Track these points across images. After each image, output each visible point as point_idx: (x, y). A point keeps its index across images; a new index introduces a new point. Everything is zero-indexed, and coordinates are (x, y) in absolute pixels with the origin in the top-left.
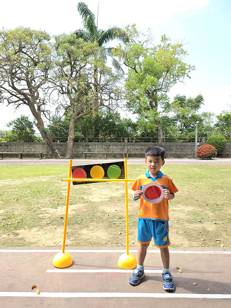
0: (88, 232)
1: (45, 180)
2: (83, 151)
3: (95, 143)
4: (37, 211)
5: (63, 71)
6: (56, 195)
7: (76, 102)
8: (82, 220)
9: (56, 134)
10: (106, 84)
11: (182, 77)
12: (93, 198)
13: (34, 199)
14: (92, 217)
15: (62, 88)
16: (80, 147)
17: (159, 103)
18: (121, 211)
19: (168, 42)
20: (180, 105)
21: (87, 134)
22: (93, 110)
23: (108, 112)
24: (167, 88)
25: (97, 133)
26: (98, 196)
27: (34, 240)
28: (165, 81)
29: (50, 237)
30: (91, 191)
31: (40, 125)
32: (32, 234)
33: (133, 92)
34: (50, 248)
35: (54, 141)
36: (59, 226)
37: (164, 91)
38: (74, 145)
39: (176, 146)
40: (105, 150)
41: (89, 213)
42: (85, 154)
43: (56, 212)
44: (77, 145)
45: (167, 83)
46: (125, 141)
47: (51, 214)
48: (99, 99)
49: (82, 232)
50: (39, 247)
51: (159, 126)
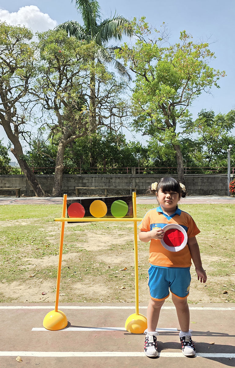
0: (83, 286)
1: (26, 224)
2: (75, 187)
3: (91, 175)
4: (17, 262)
5: (48, 79)
6: (41, 242)
7: (66, 120)
8: (75, 272)
9: (38, 164)
10: (107, 97)
11: (208, 87)
12: (88, 247)
13: (12, 247)
14: (88, 269)
15: (47, 102)
16: (71, 180)
17: (177, 121)
18: (124, 262)
19: (188, 41)
20: (206, 123)
21: (81, 163)
22: (88, 130)
23: (108, 134)
24: (188, 101)
25: (95, 162)
26: (96, 243)
27: (15, 296)
28: (185, 92)
29: (35, 292)
30: (87, 237)
31: (18, 151)
32: (12, 288)
33: (142, 106)
34: (36, 304)
35: (36, 173)
36: (45, 279)
37: (184, 105)
38: (62, 178)
39: (201, 178)
40: (105, 185)
41: (83, 264)
42: (78, 189)
43: (42, 263)
44: (67, 178)
45: (188, 94)
46: (132, 172)
47: (34, 265)
48: (97, 116)
49: (75, 286)
50: (22, 304)
51: (179, 152)
